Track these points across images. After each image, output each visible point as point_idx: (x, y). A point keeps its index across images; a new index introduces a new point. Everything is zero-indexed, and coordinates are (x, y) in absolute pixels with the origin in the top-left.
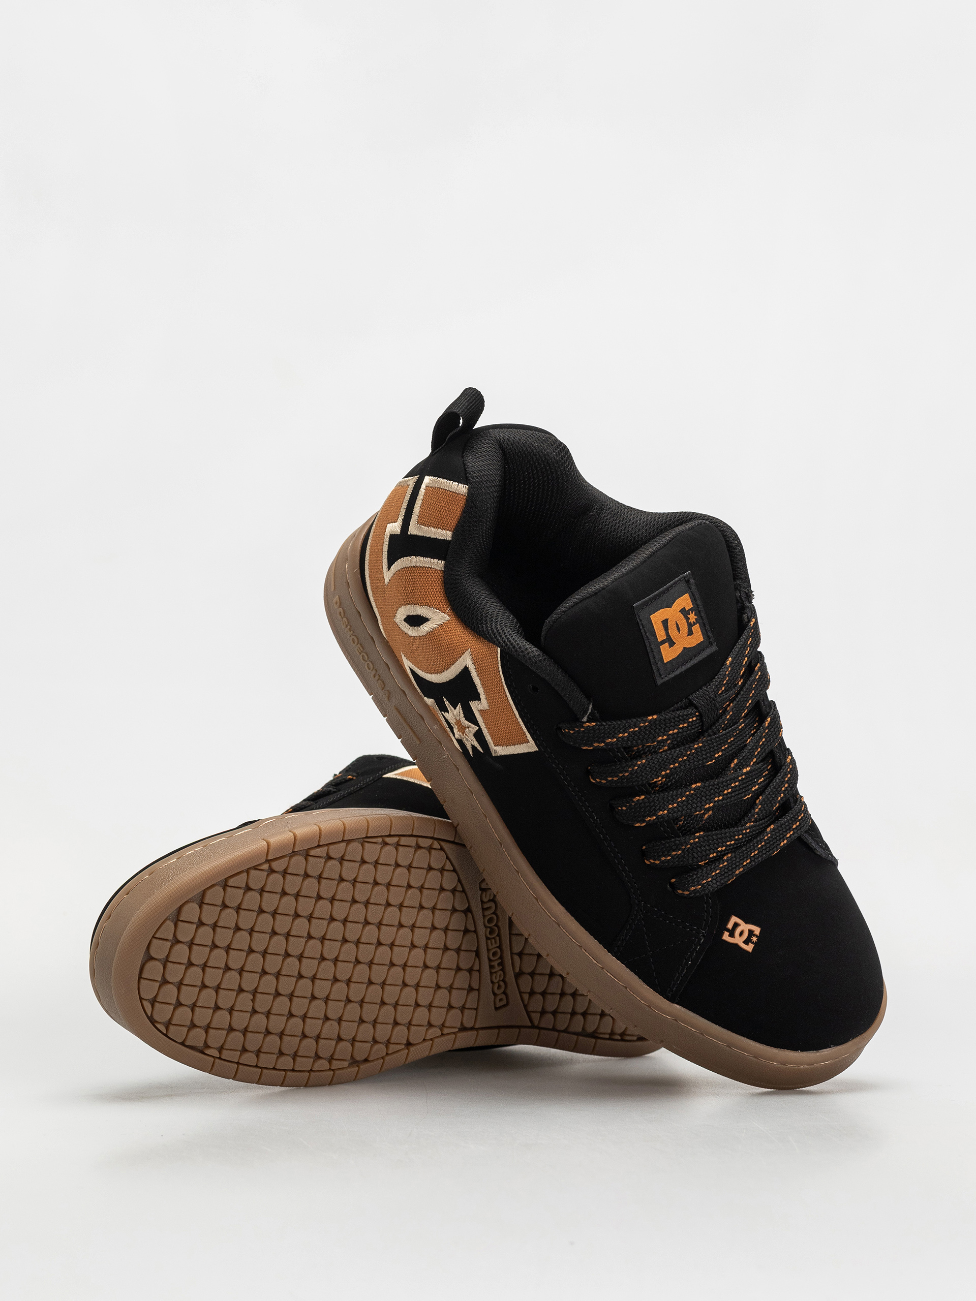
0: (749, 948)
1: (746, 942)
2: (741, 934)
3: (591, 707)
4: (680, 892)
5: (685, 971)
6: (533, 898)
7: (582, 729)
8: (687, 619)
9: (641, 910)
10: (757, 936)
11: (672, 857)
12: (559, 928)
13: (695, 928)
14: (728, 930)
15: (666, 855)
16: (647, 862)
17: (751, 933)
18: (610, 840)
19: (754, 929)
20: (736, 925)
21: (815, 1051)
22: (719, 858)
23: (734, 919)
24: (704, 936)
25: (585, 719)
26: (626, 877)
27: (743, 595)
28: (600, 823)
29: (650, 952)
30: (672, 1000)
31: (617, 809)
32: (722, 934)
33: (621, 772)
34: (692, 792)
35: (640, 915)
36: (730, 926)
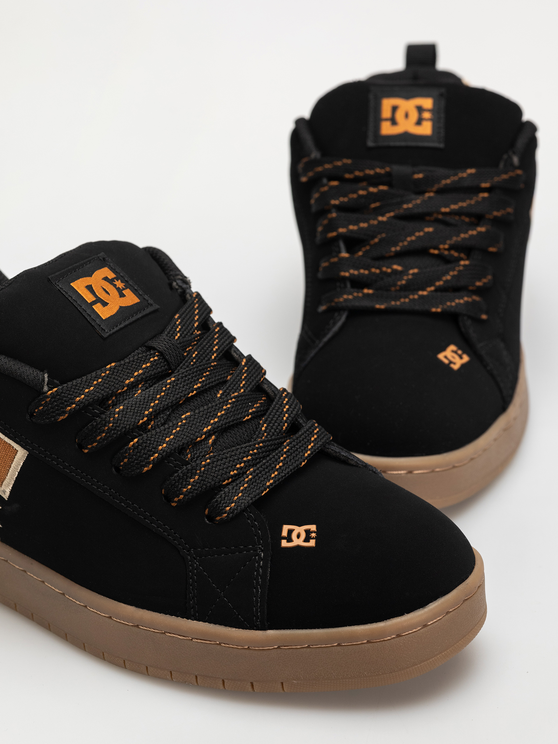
0: (312, 543)
1: (307, 540)
2: (298, 536)
3: (46, 376)
4: (218, 518)
5: (260, 590)
6: (107, 619)
7: (48, 400)
8: (115, 286)
9: (194, 558)
10: (315, 532)
11: (192, 485)
12: (139, 629)
13: (251, 546)
14: (284, 538)
15: (185, 485)
16: (174, 504)
17: (308, 532)
18: (132, 504)
19: (309, 528)
20: (290, 532)
21: (421, 609)
22: (242, 473)
23: (286, 528)
24: (262, 551)
25: (46, 388)
26: (164, 532)
27: (179, 282)
28: (116, 493)
29: (221, 593)
30: (263, 628)
31: (121, 466)
32: (280, 543)
33: (105, 426)
34: (184, 421)
35: (195, 563)
36: (285, 533)
